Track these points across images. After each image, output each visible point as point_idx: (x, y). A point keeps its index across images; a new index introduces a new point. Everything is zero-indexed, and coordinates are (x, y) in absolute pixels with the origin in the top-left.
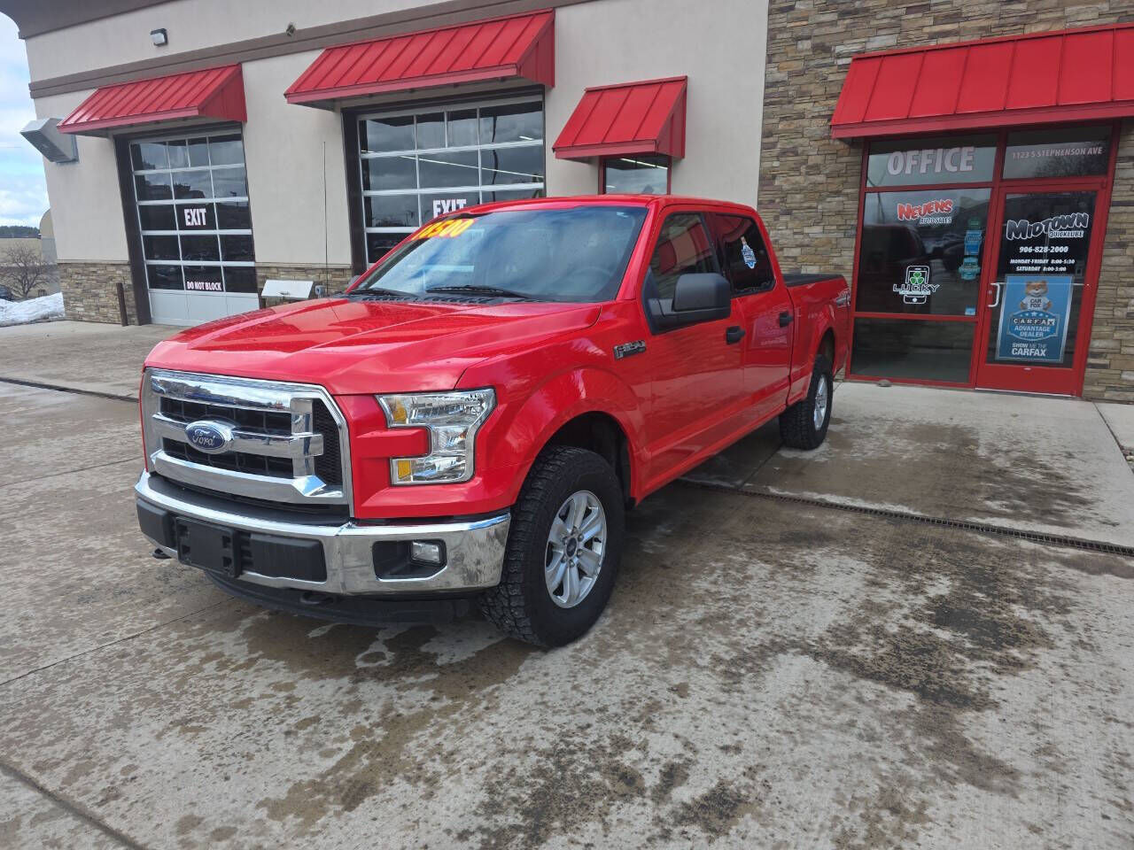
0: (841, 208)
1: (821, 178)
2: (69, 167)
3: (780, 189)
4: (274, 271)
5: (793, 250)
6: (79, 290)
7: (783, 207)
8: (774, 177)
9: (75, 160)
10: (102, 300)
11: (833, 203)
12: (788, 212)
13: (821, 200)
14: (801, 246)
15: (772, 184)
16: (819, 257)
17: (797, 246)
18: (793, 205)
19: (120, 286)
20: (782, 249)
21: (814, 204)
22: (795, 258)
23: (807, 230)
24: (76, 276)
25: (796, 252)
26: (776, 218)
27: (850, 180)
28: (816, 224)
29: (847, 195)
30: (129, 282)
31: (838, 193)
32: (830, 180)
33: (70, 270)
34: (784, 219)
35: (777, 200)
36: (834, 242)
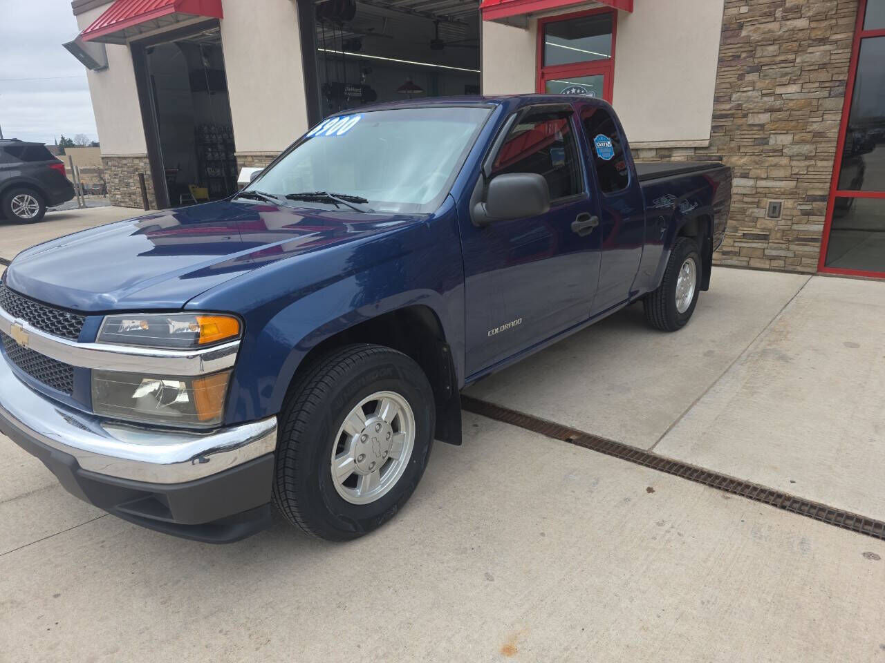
0: (826, 60)
1: (802, 23)
2: (103, 73)
3: (748, 41)
4: (250, 159)
5: (761, 116)
6: (117, 180)
7: (750, 62)
8: (741, 26)
9: (106, 67)
10: (132, 188)
11: (817, 54)
12: (757, 69)
13: (800, 50)
14: (771, 110)
15: (738, 35)
16: (794, 123)
17: (766, 111)
18: (762, 60)
19: (141, 176)
20: (745, 116)
21: (791, 57)
22: (762, 126)
23: (779, 90)
24: (113, 169)
25: (764, 118)
26: (741, 77)
27: (841, 22)
28: (792, 82)
29: (836, 42)
30: (149, 172)
31: (823, 41)
32: (814, 25)
33: (110, 163)
34: (750, 77)
35: (744, 55)
36: (814, 102)
